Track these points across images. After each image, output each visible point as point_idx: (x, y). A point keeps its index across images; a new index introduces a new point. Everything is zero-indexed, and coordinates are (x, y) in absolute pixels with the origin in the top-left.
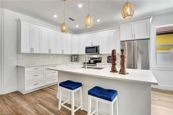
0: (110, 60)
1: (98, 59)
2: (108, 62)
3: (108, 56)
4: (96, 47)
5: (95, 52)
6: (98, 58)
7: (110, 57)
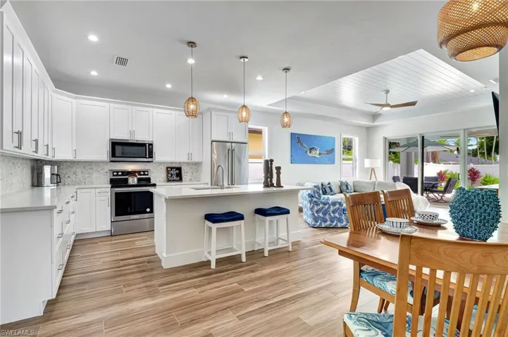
0: (172, 175)
1: (144, 174)
2: (169, 181)
3: (167, 168)
4: (150, 144)
5: (146, 157)
6: (144, 172)
7: (172, 168)
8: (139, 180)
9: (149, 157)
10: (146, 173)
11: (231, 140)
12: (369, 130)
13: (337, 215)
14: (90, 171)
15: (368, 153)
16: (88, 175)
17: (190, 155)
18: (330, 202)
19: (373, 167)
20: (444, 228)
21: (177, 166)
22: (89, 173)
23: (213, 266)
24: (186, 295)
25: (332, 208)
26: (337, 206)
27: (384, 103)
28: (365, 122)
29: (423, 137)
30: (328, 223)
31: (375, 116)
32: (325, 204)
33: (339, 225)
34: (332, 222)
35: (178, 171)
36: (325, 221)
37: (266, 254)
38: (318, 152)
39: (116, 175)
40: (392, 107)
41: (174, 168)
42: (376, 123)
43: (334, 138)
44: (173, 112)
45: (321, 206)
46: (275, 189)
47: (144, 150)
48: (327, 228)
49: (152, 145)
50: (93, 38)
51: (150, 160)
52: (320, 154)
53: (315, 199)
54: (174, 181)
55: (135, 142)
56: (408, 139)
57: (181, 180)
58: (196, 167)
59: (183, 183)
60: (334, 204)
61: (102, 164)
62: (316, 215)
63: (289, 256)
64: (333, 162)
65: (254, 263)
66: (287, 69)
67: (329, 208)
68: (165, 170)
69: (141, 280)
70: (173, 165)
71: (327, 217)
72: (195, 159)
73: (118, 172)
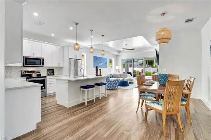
0: (50, 72)
2: (48, 75)
3: (48, 69)
6: (38, 71)
7: (50, 70)
8: (37, 75)
9: (42, 65)
10: (39, 72)
11: (76, 59)
12: (117, 56)
13: (114, 85)
14: (10, 71)
15: (117, 64)
16: (10, 73)
17: (59, 64)
18: (112, 81)
19: (119, 69)
20: (154, 84)
21: (52, 68)
22: (10, 72)
23: (86, 104)
24: (86, 113)
25: (113, 83)
26: (115, 82)
27: (125, 48)
28: (117, 53)
29: (133, 60)
30: (112, 88)
31: (119, 52)
32: (111, 81)
33: (115, 88)
34: (113, 87)
35: (52, 71)
36: (111, 87)
37: (100, 99)
38: (102, 63)
39: (25, 73)
40: (128, 50)
41: (50, 69)
42: (120, 54)
43: (107, 59)
44: (52, 46)
45: (110, 82)
46: (99, 77)
47: (40, 62)
48: (111, 90)
49: (43, 59)
50: (36, 14)
51: (42, 66)
52: (103, 64)
53: (108, 80)
54: (51, 75)
55: (36, 58)
56: (127, 60)
57: (54, 74)
58: (59, 69)
59: (55, 76)
60: (114, 81)
61: (17, 68)
62: (108, 85)
63: (106, 99)
64: (107, 67)
65: (98, 102)
66: (103, 36)
67: (112, 82)
68: (46, 70)
69: (63, 112)
70: (50, 68)
71: (112, 86)
72: (61, 66)
73: (25, 72)
